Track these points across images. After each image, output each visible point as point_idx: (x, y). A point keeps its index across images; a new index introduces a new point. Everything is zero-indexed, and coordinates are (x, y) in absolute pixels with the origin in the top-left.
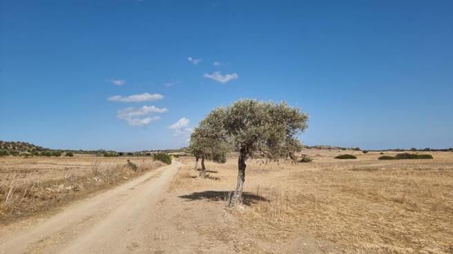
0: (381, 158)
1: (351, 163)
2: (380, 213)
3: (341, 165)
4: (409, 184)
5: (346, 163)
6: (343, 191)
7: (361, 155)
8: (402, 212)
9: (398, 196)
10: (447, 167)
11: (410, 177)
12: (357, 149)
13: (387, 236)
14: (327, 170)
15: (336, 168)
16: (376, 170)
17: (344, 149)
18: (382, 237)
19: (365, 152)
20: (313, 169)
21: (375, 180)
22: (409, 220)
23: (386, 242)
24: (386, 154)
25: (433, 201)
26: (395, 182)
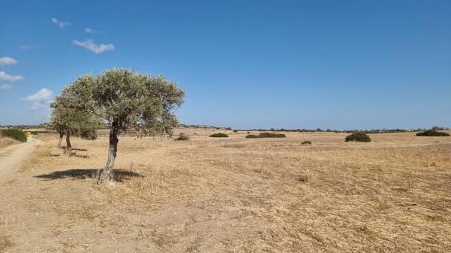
0: (247, 137)
1: (224, 141)
2: (243, 182)
3: (214, 142)
4: (267, 158)
5: (219, 141)
6: (214, 165)
7: (231, 134)
8: (260, 179)
9: (258, 167)
10: (295, 144)
11: (268, 152)
12: (229, 129)
13: (246, 200)
14: (202, 147)
15: (210, 145)
16: (243, 146)
17: (218, 129)
18: (242, 201)
19: (235, 131)
20: (190, 147)
21: (241, 155)
22: (264, 186)
23: (245, 205)
24: (252, 133)
25: (283, 170)
26: (257, 156)
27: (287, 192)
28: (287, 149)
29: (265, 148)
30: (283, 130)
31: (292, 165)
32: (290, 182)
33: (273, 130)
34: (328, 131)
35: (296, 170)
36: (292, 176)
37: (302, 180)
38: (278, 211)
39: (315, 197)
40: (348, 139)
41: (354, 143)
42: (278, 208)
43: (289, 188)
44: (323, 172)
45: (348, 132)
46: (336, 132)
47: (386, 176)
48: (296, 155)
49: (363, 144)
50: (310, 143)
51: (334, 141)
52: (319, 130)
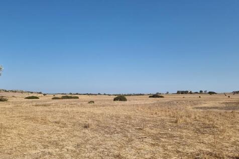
0: (53, 99)
1: (35, 101)
2: (46, 131)
3: (28, 103)
4: (65, 113)
5: (32, 102)
6: (25, 119)
7: (42, 96)
8: (58, 128)
9: (58, 120)
10: (85, 103)
11: (66, 109)
12: (40, 93)
13: (46, 144)
14: (17, 106)
15: (24, 105)
16: (49, 105)
17: (32, 93)
18: (43, 145)
19: (44, 95)
21: (47, 111)
22: (61, 133)
24: (56, 96)
26: (58, 112)
27: (75, 136)
28: (79, 106)
29: (64, 106)
30: (77, 94)
31: (81, 117)
32: (78, 129)
33: (71, 94)
34: (105, 94)
35: (83, 121)
36: (80, 124)
37: (86, 127)
38: (68, 150)
39: (92, 138)
40: (115, 100)
41: (118, 102)
42: (68, 148)
43: (76, 133)
44: (99, 121)
45: (116, 95)
46: (109, 95)
48: (84, 110)
49: (123, 103)
50: (93, 102)
51: (108, 100)
52: (99, 94)
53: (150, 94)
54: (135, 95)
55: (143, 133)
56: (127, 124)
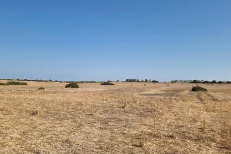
24: (1, 81)
27: (21, 123)
28: (27, 93)
29: (10, 92)
30: (26, 80)
31: (28, 104)
32: (25, 116)
33: (18, 80)
34: (56, 81)
35: (31, 107)
36: (27, 111)
37: (34, 114)
38: (12, 138)
39: (40, 125)
40: (67, 87)
41: (70, 88)
43: (23, 120)
44: (49, 108)
45: (68, 82)
46: (61, 82)
47: (84, 107)
48: (33, 97)
49: (75, 89)
50: (43, 89)
51: (59, 87)
52: (50, 81)
53: (102, 82)
54: (87, 82)
55: (93, 118)
56: (78, 110)
